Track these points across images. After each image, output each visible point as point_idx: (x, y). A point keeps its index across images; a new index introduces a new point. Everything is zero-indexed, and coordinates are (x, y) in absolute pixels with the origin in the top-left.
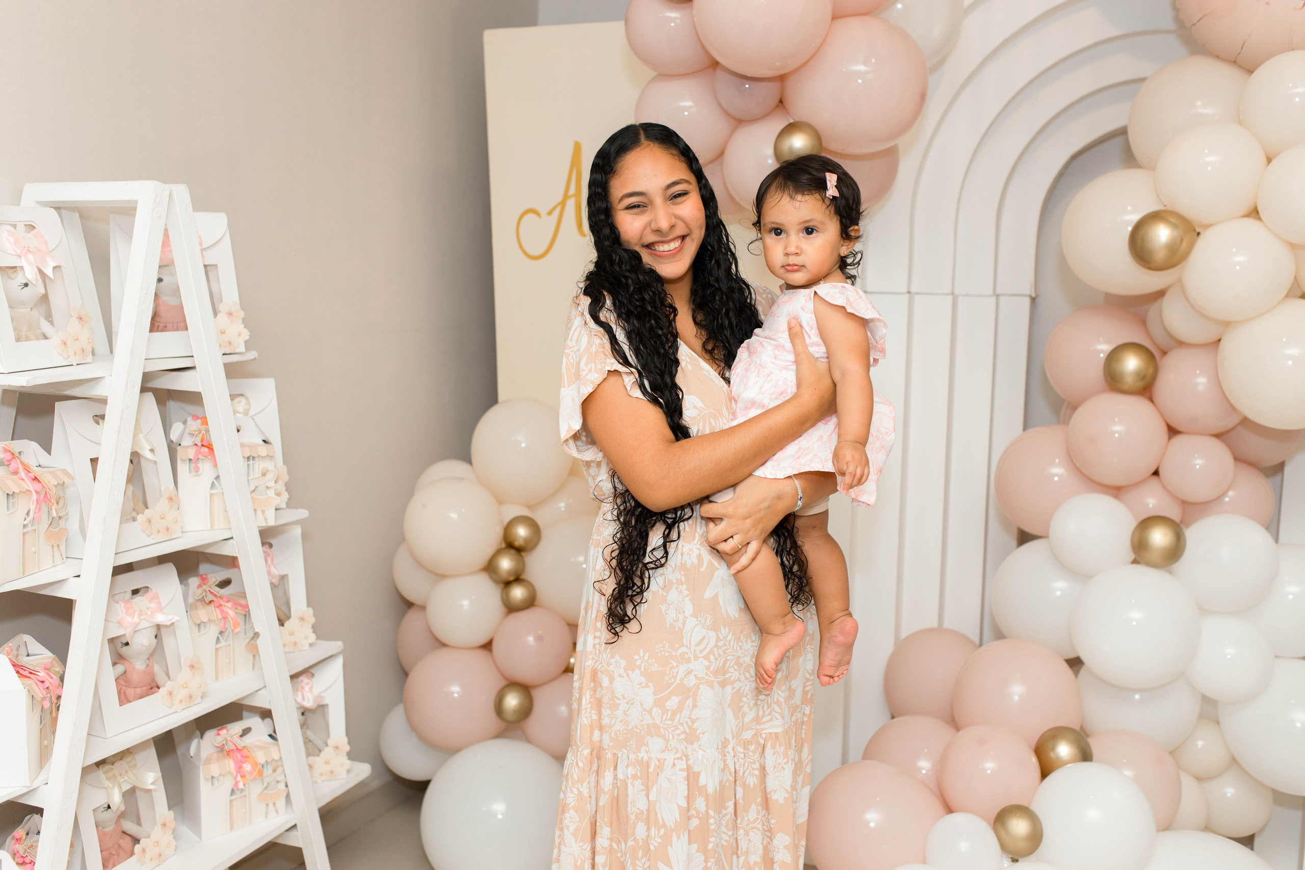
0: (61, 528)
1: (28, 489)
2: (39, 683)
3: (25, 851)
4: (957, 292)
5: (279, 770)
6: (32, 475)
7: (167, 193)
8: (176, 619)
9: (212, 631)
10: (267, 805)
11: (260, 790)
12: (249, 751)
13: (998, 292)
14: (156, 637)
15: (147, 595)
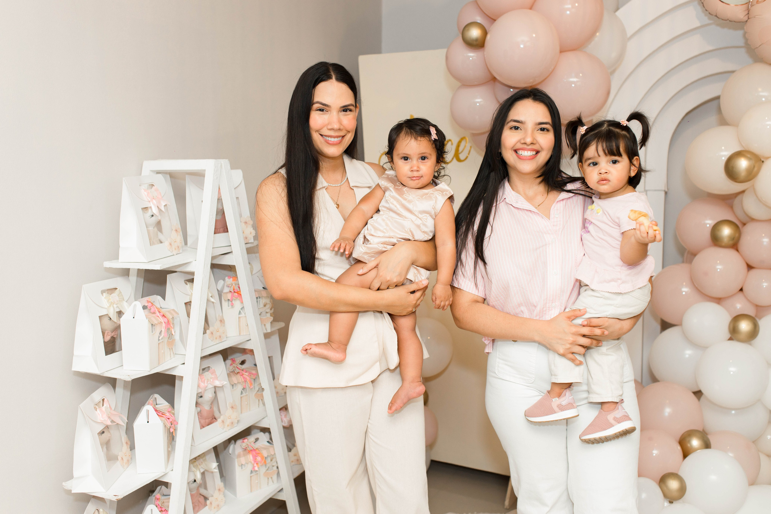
0: (173, 340)
1: (161, 321)
2: (167, 419)
3: (162, 505)
5: (274, 460)
6: (162, 314)
7: (219, 165)
8: (225, 383)
9: (240, 388)
10: (268, 478)
11: (264, 471)
12: (259, 450)
13: (647, 189)
15: (210, 371)
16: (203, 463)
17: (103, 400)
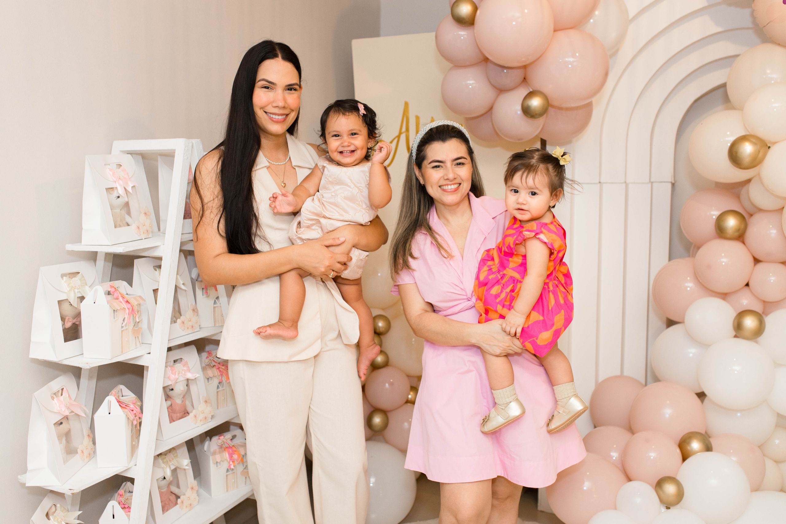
0: (139, 328)
1: (124, 307)
2: (131, 411)
3: (125, 501)
4: (628, 181)
6: (125, 300)
7: (191, 145)
8: (198, 375)
9: (216, 382)
11: (242, 469)
12: (236, 448)
13: (652, 180)
14: (187, 385)
15: (182, 363)
16: (174, 459)
17: (62, 389)
